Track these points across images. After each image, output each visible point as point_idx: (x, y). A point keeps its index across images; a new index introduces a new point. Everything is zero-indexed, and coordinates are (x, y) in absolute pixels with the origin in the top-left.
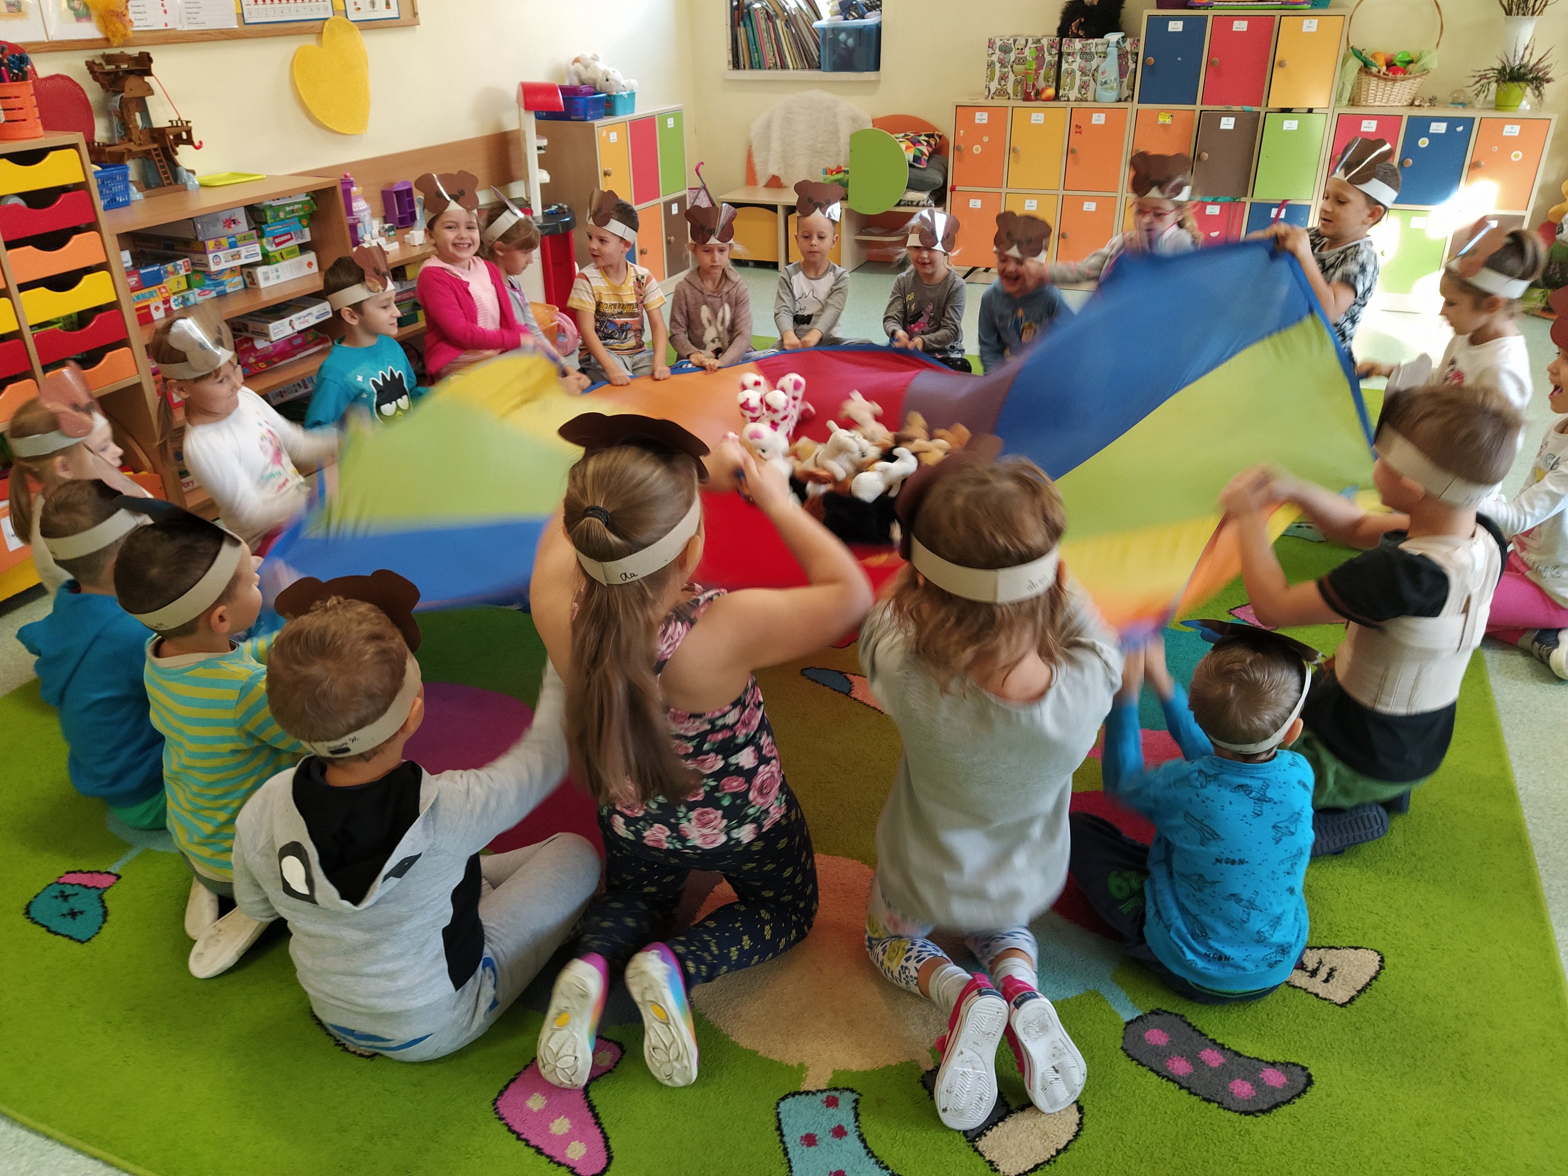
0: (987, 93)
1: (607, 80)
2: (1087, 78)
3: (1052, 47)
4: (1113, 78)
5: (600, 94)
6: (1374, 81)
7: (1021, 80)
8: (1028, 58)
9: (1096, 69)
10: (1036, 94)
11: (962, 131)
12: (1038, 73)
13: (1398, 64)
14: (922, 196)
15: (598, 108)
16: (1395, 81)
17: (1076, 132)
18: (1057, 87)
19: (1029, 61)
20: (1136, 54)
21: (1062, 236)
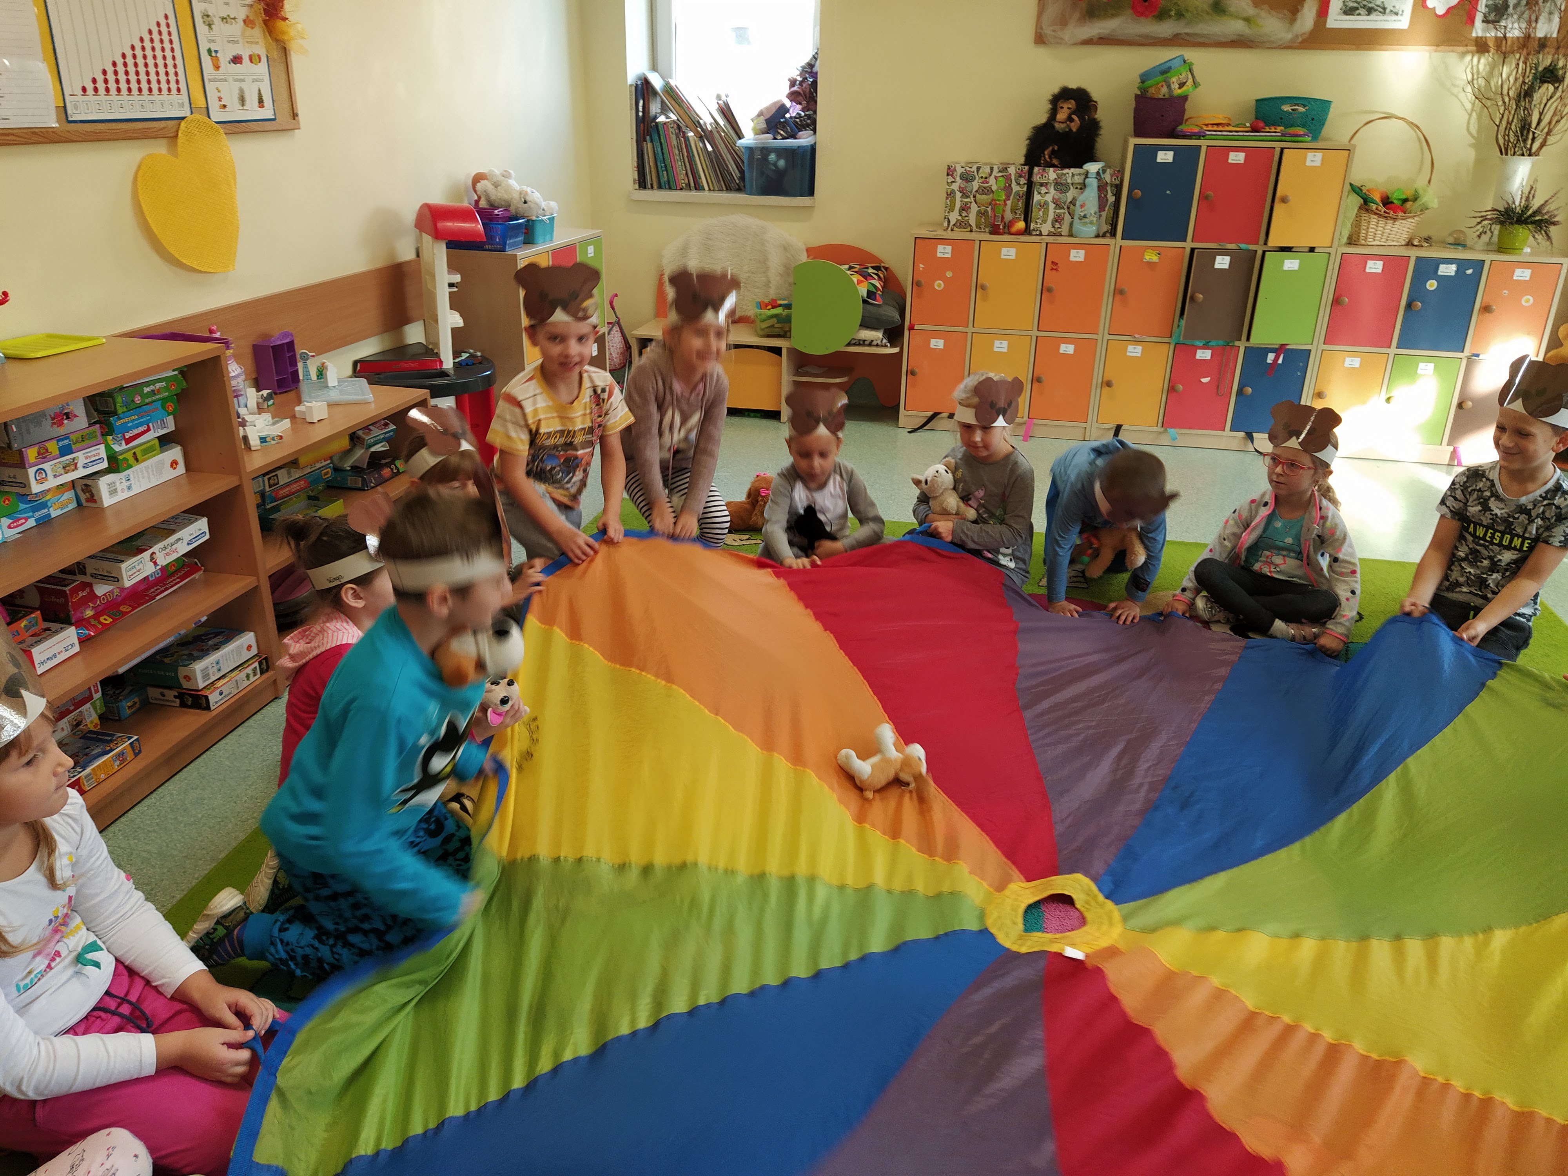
0: (946, 224)
1: (525, 202)
2: (1062, 211)
3: (1020, 176)
4: (1092, 212)
5: (518, 219)
6: (1374, 219)
7: (986, 211)
8: (994, 188)
9: (1073, 202)
10: (1004, 227)
11: (921, 266)
12: (1006, 204)
13: (1395, 201)
14: (877, 335)
15: (516, 236)
16: (1395, 219)
17: (1053, 269)
18: (1026, 220)
19: (997, 190)
20: (1116, 186)
21: (1036, 380)
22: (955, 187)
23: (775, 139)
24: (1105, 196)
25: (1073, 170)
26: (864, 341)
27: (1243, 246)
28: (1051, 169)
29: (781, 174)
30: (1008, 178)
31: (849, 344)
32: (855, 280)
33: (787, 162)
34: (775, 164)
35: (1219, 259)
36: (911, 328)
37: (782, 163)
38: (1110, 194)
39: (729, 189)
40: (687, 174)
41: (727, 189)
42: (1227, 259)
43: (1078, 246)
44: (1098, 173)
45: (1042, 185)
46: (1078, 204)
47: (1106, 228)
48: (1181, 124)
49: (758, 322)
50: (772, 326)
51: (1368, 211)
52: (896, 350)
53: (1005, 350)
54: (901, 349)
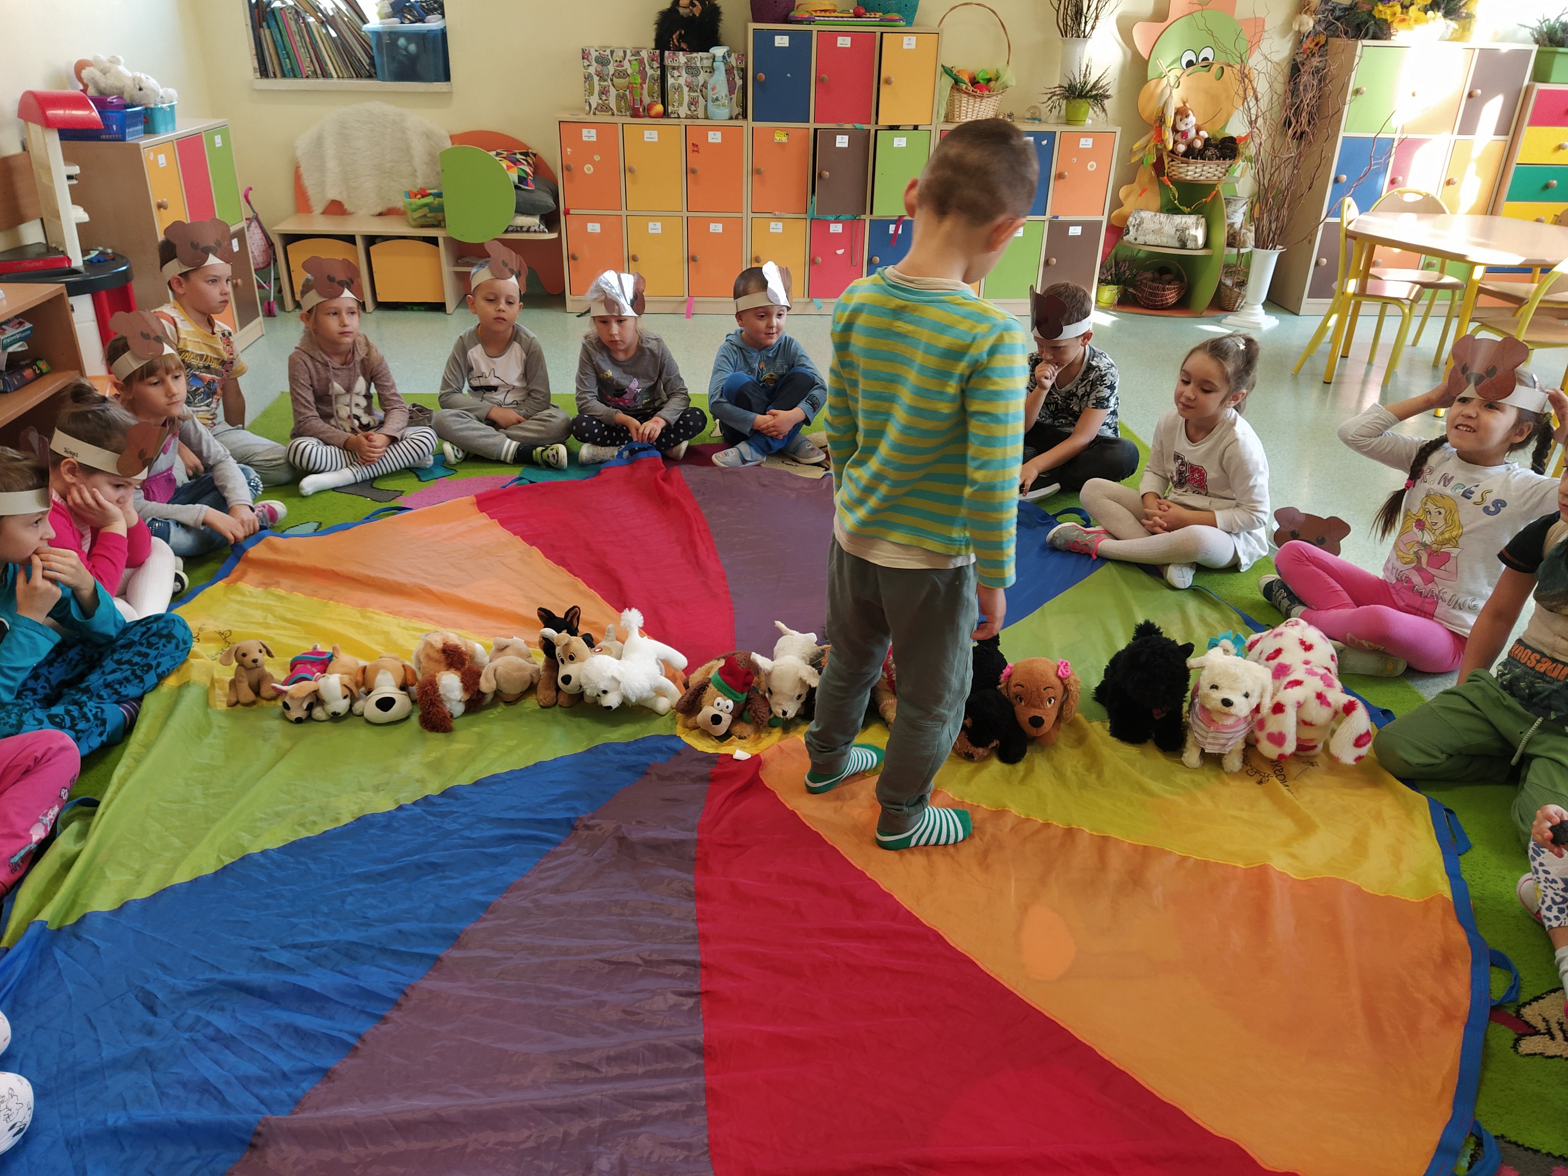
0: (587, 108)
1: (140, 89)
2: (695, 94)
3: (653, 60)
4: (724, 95)
5: (135, 107)
6: (965, 98)
7: (624, 95)
8: (629, 71)
9: (705, 85)
10: (644, 110)
11: (569, 150)
12: (642, 88)
13: (981, 81)
14: (533, 221)
15: (135, 125)
16: (982, 97)
17: (694, 151)
18: (664, 103)
19: (632, 74)
20: (742, 70)
21: (691, 259)
22: (592, 70)
23: (402, 23)
24: (734, 79)
25: (700, 54)
26: (521, 227)
27: (858, 126)
28: (681, 53)
29: (413, 59)
30: (641, 62)
31: (506, 231)
32: (505, 166)
33: (418, 47)
34: (406, 49)
35: (839, 138)
36: (567, 213)
37: (412, 48)
38: (737, 78)
39: (359, 76)
40: (312, 61)
41: (357, 77)
42: (846, 138)
43: (715, 128)
44: (724, 57)
45: (674, 68)
46: (709, 87)
47: (737, 110)
48: (793, 10)
49: (409, 212)
50: (425, 216)
51: (959, 90)
52: (554, 235)
53: (660, 231)
54: (560, 234)
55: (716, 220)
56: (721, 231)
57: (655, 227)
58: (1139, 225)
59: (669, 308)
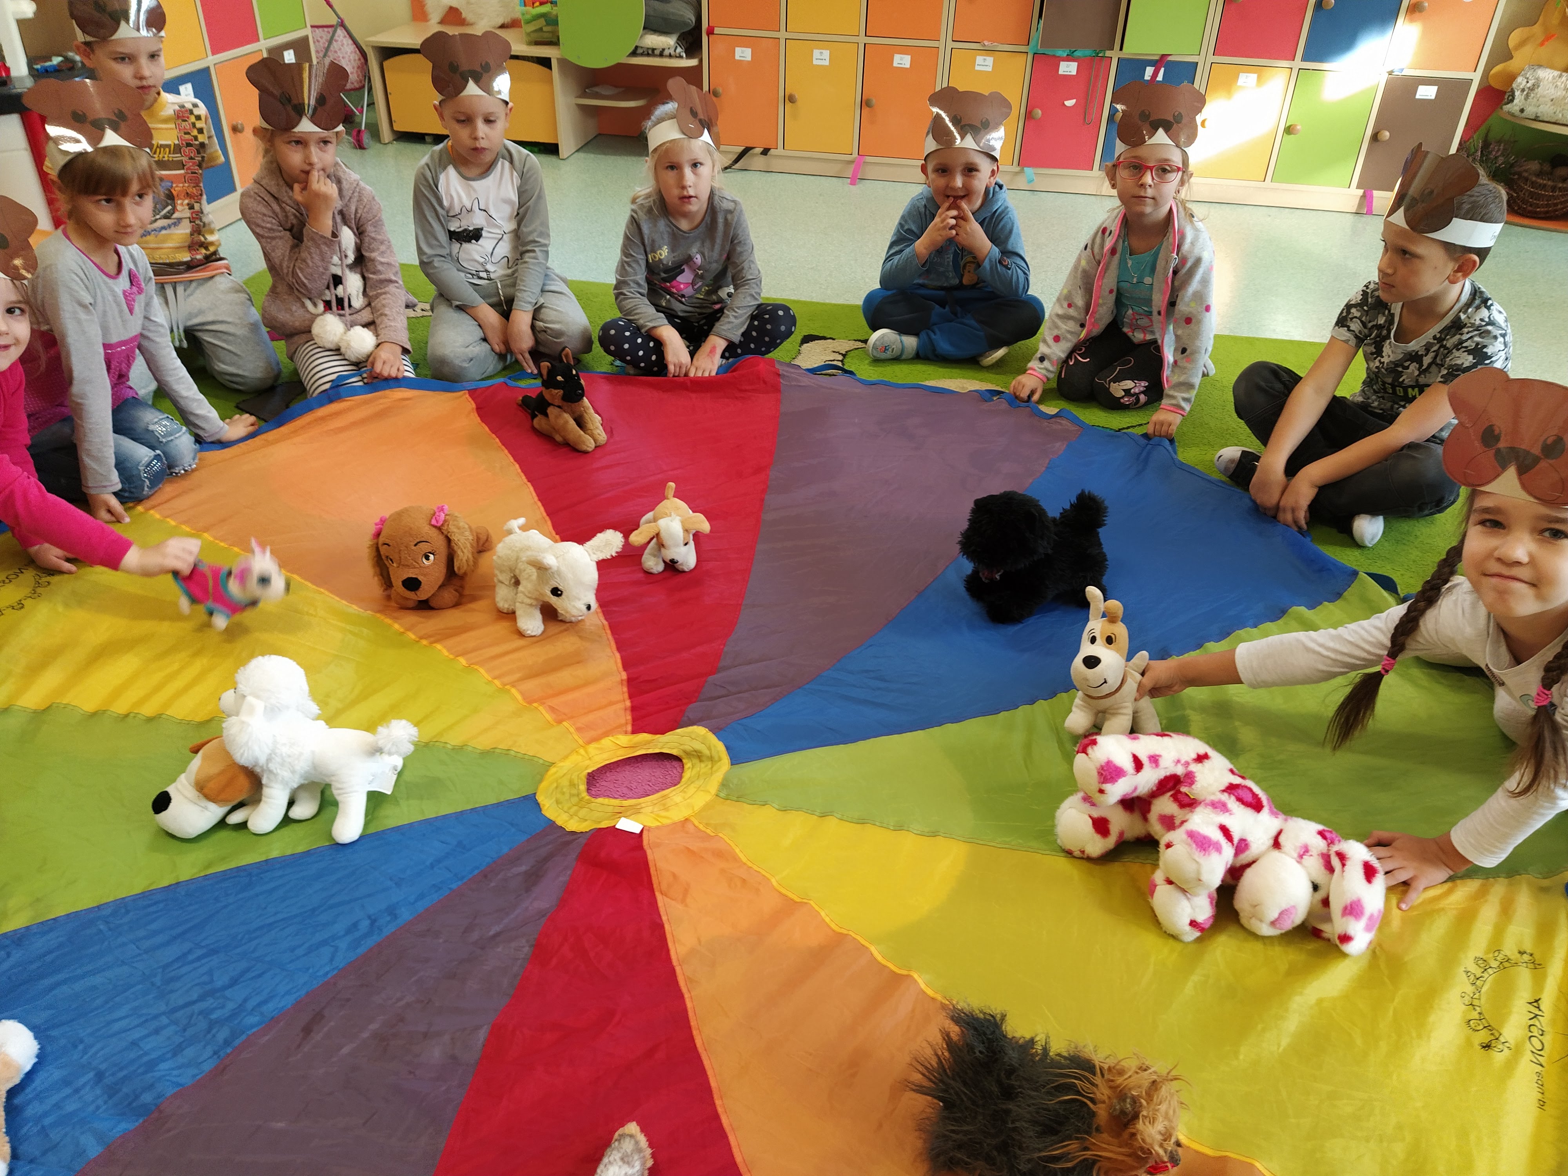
14: (668, 42)
21: (865, 103)
26: (653, 50)
36: (710, 32)
49: (525, 24)
50: (541, 29)
52: (693, 62)
53: (827, 63)
54: (701, 61)
55: (903, 50)
56: (908, 66)
57: (821, 57)
58: (1532, 89)
59: (834, 169)
